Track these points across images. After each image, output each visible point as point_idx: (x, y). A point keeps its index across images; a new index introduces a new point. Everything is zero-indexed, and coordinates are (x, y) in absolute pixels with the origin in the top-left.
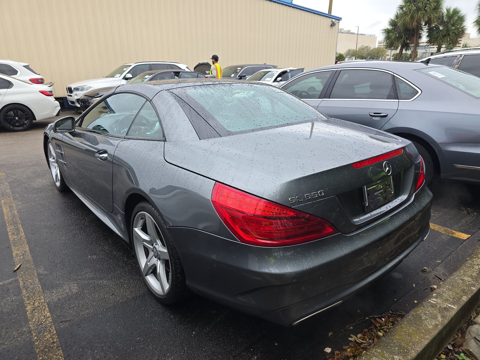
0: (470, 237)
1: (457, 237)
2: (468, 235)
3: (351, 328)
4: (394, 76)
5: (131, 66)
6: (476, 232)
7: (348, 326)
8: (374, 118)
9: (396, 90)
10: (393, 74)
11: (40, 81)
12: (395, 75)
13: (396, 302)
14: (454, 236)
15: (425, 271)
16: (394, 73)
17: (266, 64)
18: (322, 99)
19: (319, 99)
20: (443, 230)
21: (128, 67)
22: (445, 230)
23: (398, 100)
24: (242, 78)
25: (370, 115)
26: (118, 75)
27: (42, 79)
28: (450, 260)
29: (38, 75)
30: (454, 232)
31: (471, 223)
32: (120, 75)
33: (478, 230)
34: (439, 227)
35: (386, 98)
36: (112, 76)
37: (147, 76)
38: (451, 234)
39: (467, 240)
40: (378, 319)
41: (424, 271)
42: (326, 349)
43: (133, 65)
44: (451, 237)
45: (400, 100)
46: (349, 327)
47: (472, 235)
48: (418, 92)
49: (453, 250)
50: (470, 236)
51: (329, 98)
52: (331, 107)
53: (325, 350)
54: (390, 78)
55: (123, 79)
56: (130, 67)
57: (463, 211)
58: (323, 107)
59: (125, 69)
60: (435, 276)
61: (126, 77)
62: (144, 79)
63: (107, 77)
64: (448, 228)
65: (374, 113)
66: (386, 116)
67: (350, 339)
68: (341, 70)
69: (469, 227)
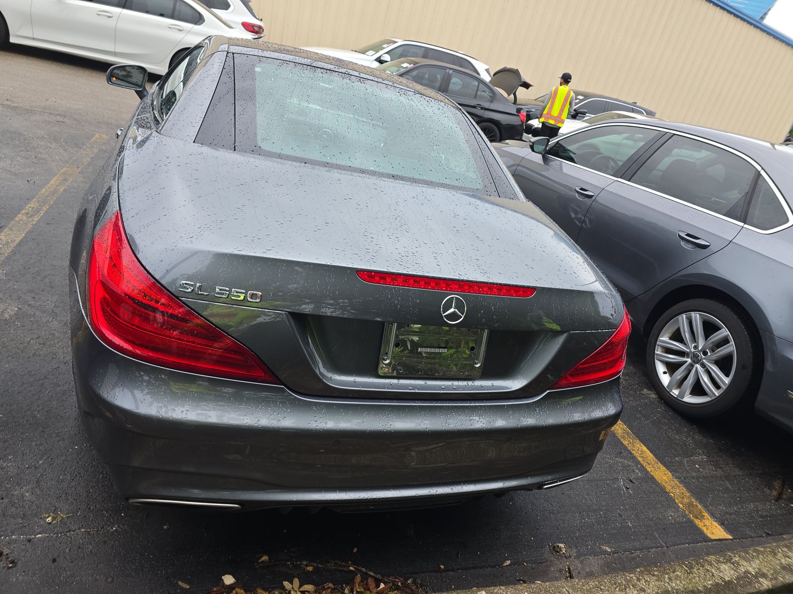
0: (728, 539)
1: (700, 526)
2: (725, 533)
3: (310, 569)
4: (761, 175)
5: (396, 42)
6: (751, 537)
7: (305, 563)
8: (682, 243)
9: (749, 203)
10: (759, 168)
11: (256, 29)
12: (762, 173)
13: (439, 571)
14: (697, 522)
15: (558, 552)
16: (762, 169)
17: (636, 103)
18: (616, 179)
19: (612, 176)
20: (686, 501)
21: (390, 43)
22: (690, 504)
23: (742, 224)
24: (579, 115)
25: (679, 235)
26: (371, 53)
27: (260, 27)
28: (633, 558)
29: (257, 19)
30: (703, 516)
31: (762, 517)
32: (374, 53)
33: (762, 537)
34: (683, 493)
35: (724, 213)
36: (364, 52)
37: (406, 64)
38: (693, 516)
39: (714, 543)
40: (370, 581)
41: (556, 550)
42: (227, 576)
43: (401, 43)
44: (686, 522)
45: (746, 226)
46: (307, 565)
47: (734, 539)
48: (787, 220)
49: (661, 544)
50: (731, 538)
51: (629, 181)
52: (622, 196)
53: (223, 577)
54: (751, 176)
55: (376, 60)
56: (394, 44)
57: (769, 488)
58: (612, 192)
59: (385, 46)
60: (569, 569)
61: (382, 58)
62: (400, 69)
63: (355, 51)
64: (700, 503)
65: (688, 235)
66: (705, 247)
67: (286, 584)
68: (675, 134)
69: (749, 523)
